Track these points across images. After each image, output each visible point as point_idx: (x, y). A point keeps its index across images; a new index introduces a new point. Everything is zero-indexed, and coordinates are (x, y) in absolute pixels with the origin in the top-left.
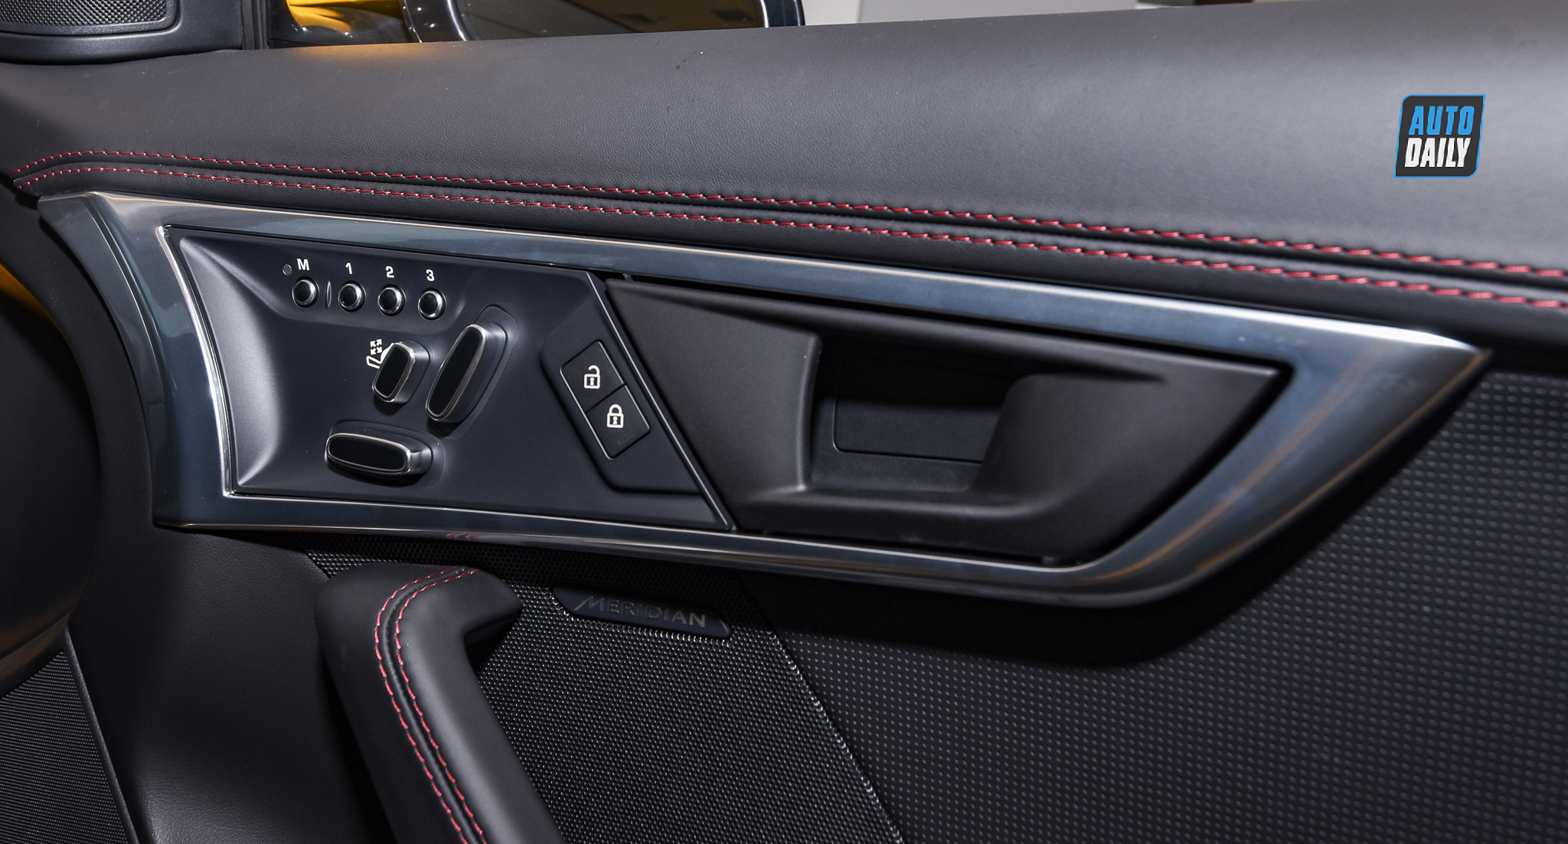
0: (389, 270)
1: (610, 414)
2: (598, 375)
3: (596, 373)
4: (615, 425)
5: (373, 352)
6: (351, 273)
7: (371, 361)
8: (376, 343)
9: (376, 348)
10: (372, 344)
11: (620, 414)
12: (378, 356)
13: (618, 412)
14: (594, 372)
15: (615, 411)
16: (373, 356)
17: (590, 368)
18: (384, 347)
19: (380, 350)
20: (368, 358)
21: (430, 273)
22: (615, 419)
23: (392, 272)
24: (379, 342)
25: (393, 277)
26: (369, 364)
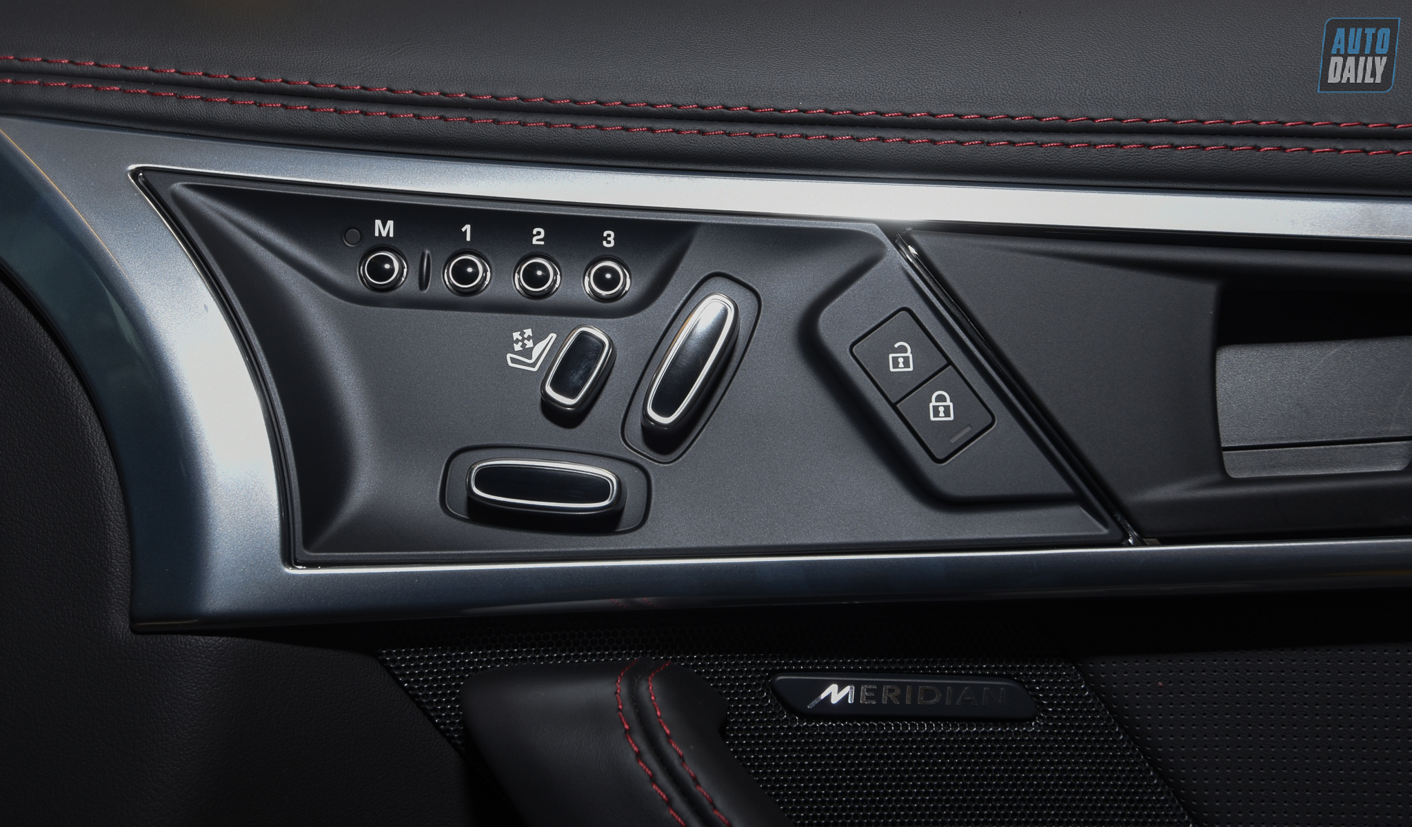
0: (539, 233)
1: (933, 403)
2: (909, 354)
3: (906, 352)
4: (942, 418)
5: (518, 347)
6: (468, 239)
7: (513, 361)
8: (522, 334)
9: (524, 339)
10: (516, 335)
11: (949, 403)
12: (527, 353)
13: (945, 401)
14: (903, 349)
15: (941, 399)
16: (518, 353)
17: (896, 346)
18: (537, 339)
19: (529, 344)
20: (509, 356)
21: (609, 235)
22: (941, 409)
23: (542, 236)
24: (528, 332)
25: (542, 243)
26: (510, 364)
